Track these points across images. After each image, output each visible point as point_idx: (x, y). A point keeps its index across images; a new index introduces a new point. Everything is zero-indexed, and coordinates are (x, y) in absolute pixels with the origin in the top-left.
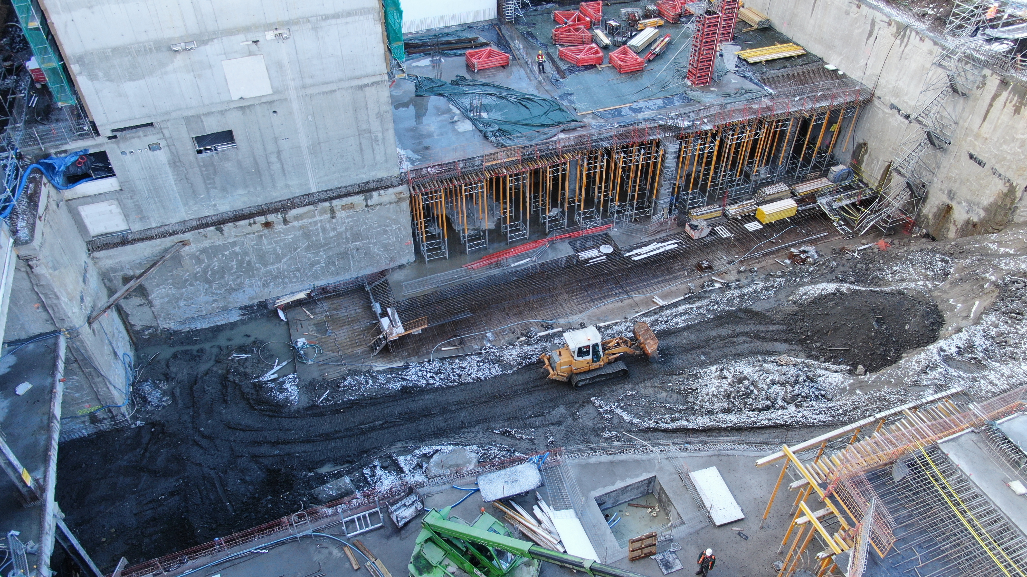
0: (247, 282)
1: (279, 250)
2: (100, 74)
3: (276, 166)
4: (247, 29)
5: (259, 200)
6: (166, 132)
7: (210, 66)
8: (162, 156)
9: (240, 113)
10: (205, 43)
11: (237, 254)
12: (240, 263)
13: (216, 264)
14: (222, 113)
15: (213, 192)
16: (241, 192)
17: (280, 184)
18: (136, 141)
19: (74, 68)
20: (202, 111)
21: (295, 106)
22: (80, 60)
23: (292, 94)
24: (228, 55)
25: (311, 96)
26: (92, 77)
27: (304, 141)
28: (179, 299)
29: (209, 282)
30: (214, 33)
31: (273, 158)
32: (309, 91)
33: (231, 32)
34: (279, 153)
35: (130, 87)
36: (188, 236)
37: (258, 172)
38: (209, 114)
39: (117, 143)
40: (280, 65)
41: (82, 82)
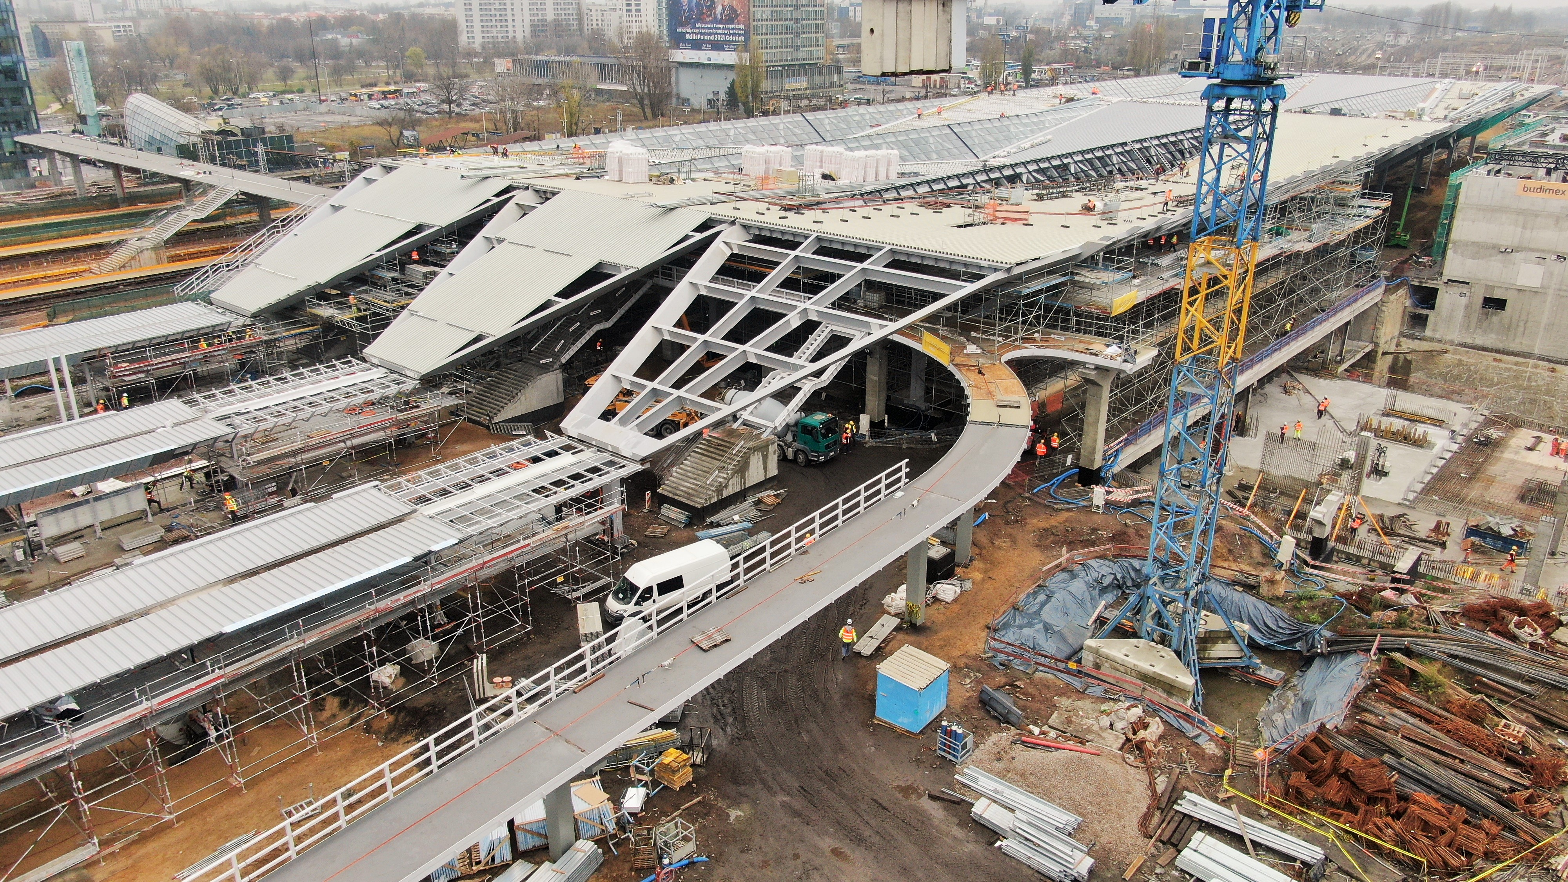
0: (1467, 391)
1: (1495, 380)
2: (1460, 252)
3: (1521, 329)
4: (1543, 251)
5: (1500, 346)
6: (1473, 290)
7: (1514, 264)
8: (1464, 301)
9: (1516, 292)
10: (1518, 252)
11: (1470, 370)
12: (1469, 377)
13: (1455, 372)
14: (1507, 289)
15: (1479, 330)
16: (1493, 336)
17: (1518, 340)
18: (1456, 289)
19: (1450, 245)
20: (1498, 285)
21: (1549, 299)
22: (1455, 243)
23: (1551, 292)
24: (1526, 261)
25: (1562, 297)
26: (1455, 252)
27: (1545, 320)
28: (1424, 383)
29: (1446, 381)
30: (1524, 248)
31: (1521, 324)
32: (1561, 293)
33: (1533, 250)
34: (1527, 322)
35: (1469, 262)
36: (1450, 348)
37: (1509, 329)
38: (1500, 288)
39: (1447, 287)
40: (1552, 274)
41: (1450, 253)
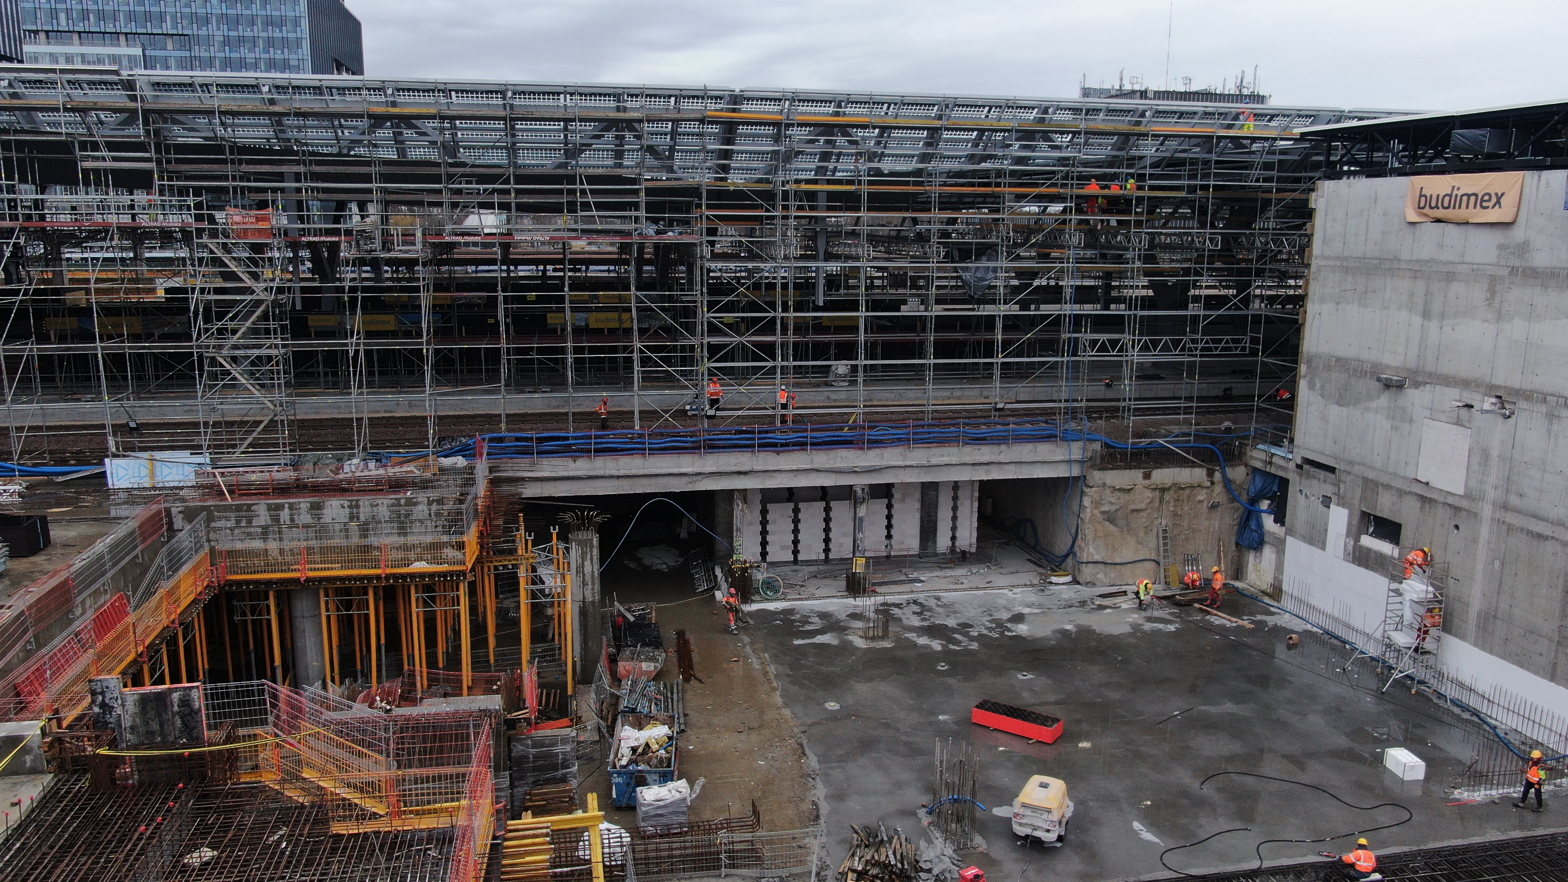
2: (1318, 385)
4: (1465, 383)
6: (1342, 486)
7: (1411, 421)
9: (1415, 504)
10: (1416, 385)
14: (1401, 493)
18: (1315, 483)
19: (1302, 367)
20: (1384, 479)
21: (1484, 532)
22: (1309, 363)
23: (1487, 511)
24: (1433, 414)
25: (1510, 528)
26: (1311, 386)
27: (1477, 599)
30: (1430, 375)
33: (1448, 381)
35: (1334, 412)
38: (1387, 487)
39: (1301, 475)
40: (1486, 456)
41: (1303, 385)
